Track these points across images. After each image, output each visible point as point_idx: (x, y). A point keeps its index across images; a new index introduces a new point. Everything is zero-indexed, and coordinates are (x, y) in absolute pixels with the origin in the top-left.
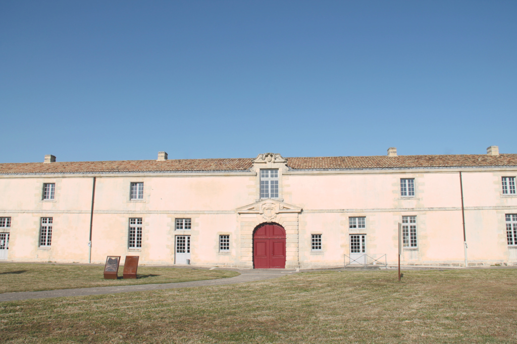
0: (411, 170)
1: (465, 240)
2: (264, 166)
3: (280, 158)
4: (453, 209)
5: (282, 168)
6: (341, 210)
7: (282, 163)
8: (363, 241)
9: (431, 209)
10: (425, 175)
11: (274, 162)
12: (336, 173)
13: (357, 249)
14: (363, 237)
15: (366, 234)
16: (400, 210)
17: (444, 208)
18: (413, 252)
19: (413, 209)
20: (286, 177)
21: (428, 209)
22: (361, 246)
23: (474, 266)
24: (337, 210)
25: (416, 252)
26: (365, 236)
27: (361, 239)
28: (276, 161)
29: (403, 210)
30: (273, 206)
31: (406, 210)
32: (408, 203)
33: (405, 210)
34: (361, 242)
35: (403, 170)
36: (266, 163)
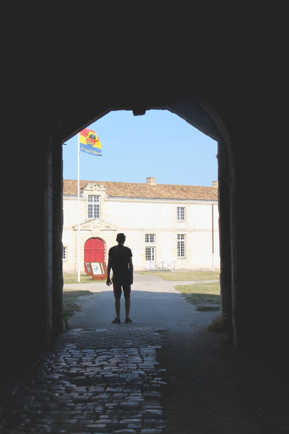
0: (184, 202)
1: (213, 252)
2: (91, 193)
3: (103, 187)
4: (207, 230)
5: (103, 195)
6: (141, 229)
7: (104, 192)
8: (153, 252)
9: (195, 230)
10: (192, 205)
11: (98, 191)
12: (139, 201)
13: (149, 258)
14: (153, 249)
15: (155, 247)
16: (177, 230)
17: (202, 229)
18: (183, 260)
19: (184, 229)
20: (106, 202)
21: (192, 230)
22: (152, 256)
23: (217, 271)
24: (139, 229)
25: (185, 260)
26: (154, 248)
27: (151, 250)
28: (100, 190)
29: (178, 230)
30: (99, 225)
31: (181, 230)
32: (182, 225)
33: (179, 230)
34: (151, 253)
35: (180, 201)
36: (93, 191)
